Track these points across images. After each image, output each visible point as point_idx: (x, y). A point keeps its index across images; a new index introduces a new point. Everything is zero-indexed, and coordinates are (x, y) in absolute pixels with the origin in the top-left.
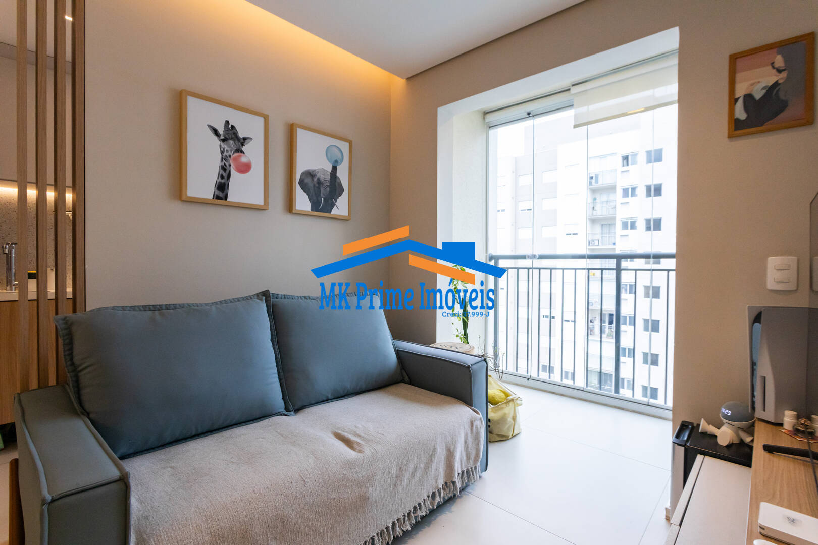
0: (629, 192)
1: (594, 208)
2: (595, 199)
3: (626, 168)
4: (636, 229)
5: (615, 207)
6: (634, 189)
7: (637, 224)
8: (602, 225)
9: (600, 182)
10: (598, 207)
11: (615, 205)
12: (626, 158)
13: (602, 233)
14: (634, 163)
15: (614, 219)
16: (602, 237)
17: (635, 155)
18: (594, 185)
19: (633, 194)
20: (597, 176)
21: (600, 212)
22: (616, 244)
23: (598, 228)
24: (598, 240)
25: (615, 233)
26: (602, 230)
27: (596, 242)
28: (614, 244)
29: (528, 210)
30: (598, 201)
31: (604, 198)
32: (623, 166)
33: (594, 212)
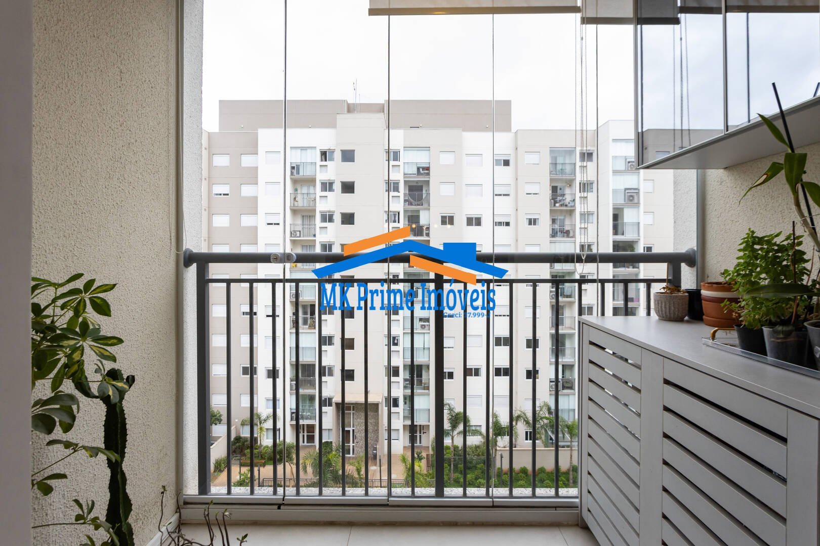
0: (328, 186)
1: (295, 198)
2: (296, 190)
3: (324, 163)
4: (333, 222)
5: (315, 200)
6: (331, 184)
7: (334, 217)
8: (303, 216)
9: (301, 173)
10: (299, 198)
11: (315, 198)
12: (324, 155)
13: (303, 225)
14: (332, 159)
15: (315, 210)
16: (303, 228)
17: (332, 152)
18: (296, 176)
19: (331, 189)
20: (298, 167)
21: (301, 203)
22: (316, 236)
23: (299, 221)
24: (300, 231)
25: (315, 225)
26: (303, 222)
27: (298, 233)
28: (315, 236)
29: (224, 195)
30: (299, 191)
31: (305, 190)
32: (322, 161)
33: (296, 203)
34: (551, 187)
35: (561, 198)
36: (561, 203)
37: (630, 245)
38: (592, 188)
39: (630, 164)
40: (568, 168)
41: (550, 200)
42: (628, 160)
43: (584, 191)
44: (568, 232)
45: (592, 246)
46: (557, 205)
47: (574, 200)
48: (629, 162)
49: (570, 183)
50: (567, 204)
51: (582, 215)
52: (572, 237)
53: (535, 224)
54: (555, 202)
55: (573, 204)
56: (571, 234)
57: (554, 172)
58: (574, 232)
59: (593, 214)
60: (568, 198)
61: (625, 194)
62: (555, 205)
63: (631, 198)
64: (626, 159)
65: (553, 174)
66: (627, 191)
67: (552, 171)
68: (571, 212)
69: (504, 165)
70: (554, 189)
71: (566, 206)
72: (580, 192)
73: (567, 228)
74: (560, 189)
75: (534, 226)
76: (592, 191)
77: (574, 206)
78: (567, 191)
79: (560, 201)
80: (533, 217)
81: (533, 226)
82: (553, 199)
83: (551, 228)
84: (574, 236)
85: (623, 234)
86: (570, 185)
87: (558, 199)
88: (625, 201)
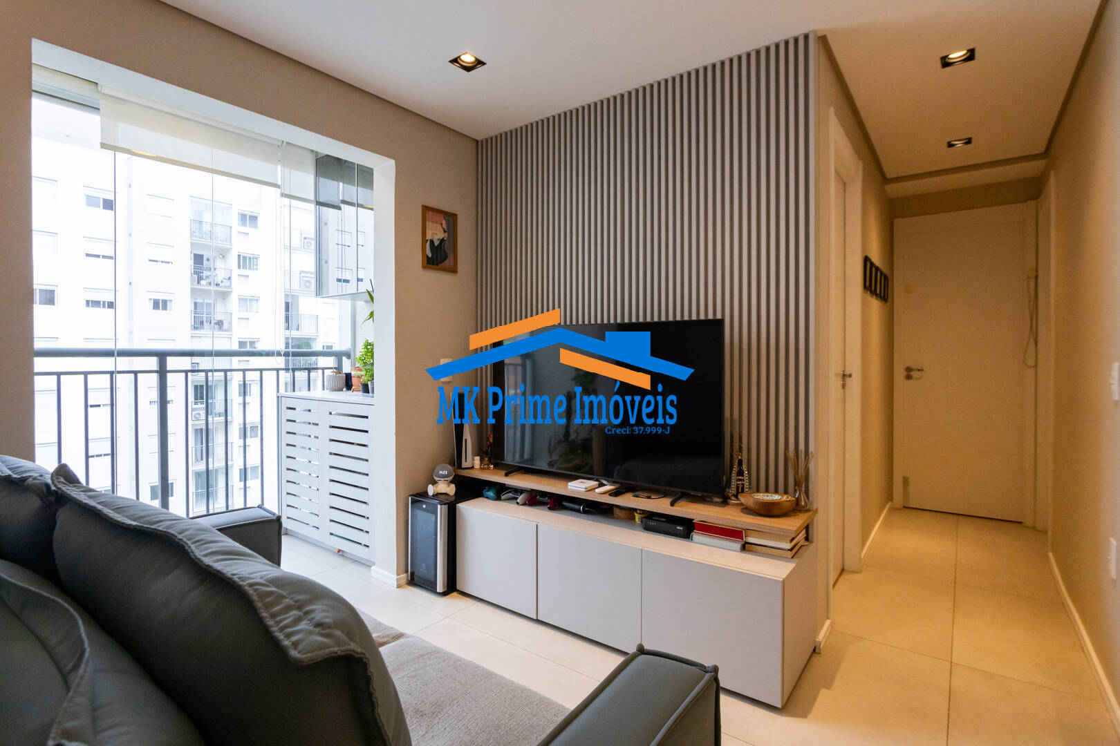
34: (193, 255)
35: (209, 273)
36: (208, 280)
37: (307, 342)
38: (257, 265)
39: (306, 241)
40: (220, 233)
41: (192, 274)
42: (304, 236)
43: (245, 267)
44: (220, 324)
45: (256, 343)
46: (203, 282)
47: (230, 278)
48: (305, 238)
49: (223, 253)
50: (219, 282)
51: (242, 300)
52: (226, 330)
53: (165, 308)
54: (200, 279)
55: (228, 284)
56: (226, 326)
57: (197, 234)
58: (230, 323)
59: (257, 300)
60: (220, 275)
61: (300, 277)
62: (199, 283)
63: (308, 284)
64: (301, 234)
65: (195, 236)
66: (303, 275)
67: (194, 232)
68: (224, 295)
69: (103, 208)
70: (198, 259)
71: (217, 285)
72: (239, 267)
73: (219, 317)
74: (208, 260)
75: (164, 311)
76: (257, 269)
77: (230, 286)
78: (219, 264)
79: (207, 277)
80: (160, 297)
81: (161, 311)
82: (195, 273)
83: (193, 315)
84: (230, 329)
85: (298, 329)
86: (223, 257)
87: (205, 274)
88: (300, 287)
